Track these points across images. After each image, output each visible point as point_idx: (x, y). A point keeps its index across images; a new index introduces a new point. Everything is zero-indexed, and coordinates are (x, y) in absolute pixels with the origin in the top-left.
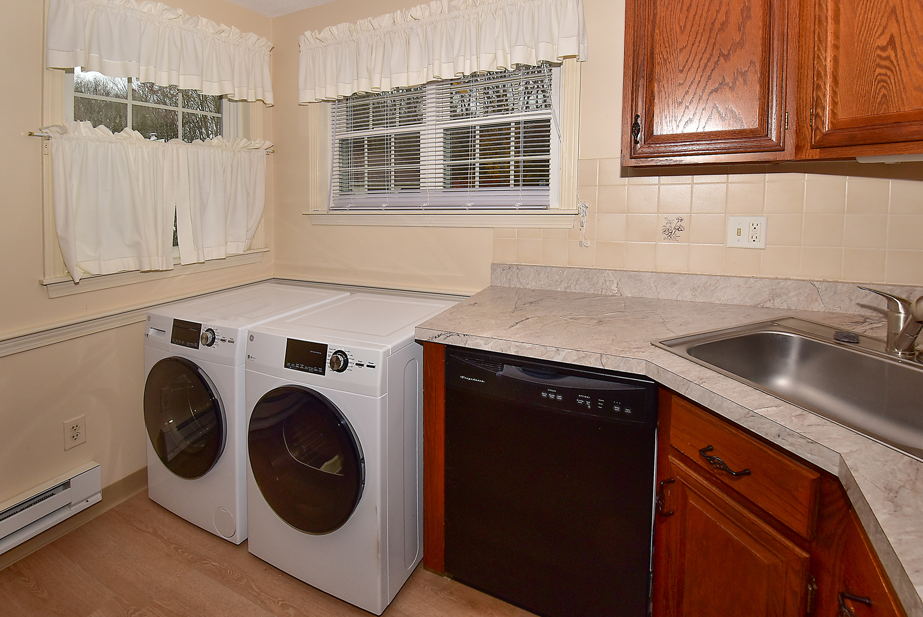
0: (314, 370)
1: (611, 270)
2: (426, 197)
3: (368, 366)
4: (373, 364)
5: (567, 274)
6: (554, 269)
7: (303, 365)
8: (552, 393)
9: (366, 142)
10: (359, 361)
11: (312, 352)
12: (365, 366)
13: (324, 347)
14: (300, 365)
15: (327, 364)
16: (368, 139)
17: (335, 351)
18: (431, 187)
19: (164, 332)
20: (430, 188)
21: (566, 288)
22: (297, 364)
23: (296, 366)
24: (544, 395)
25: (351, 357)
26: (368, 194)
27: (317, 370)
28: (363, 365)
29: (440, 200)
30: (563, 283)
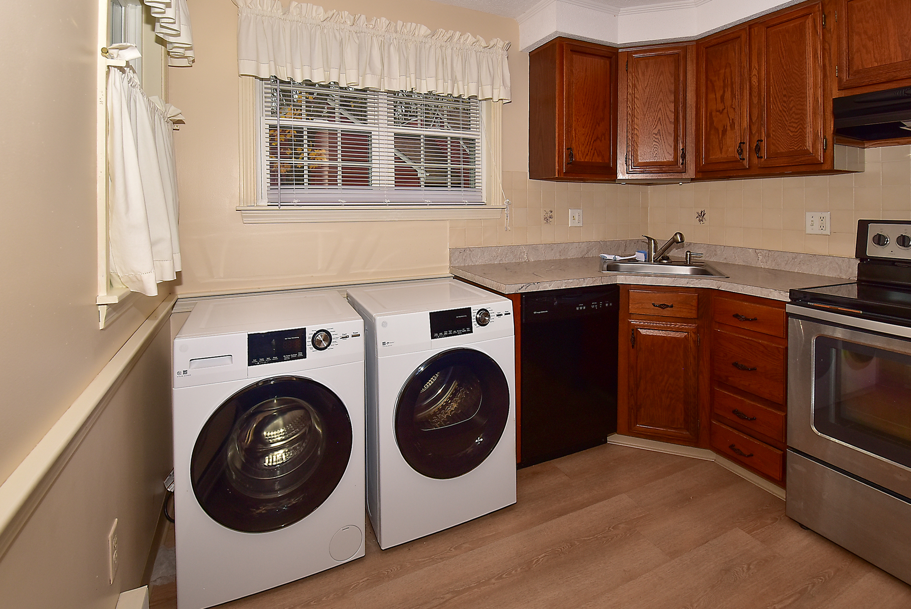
0: (463, 331)
1: (524, 245)
2: (383, 194)
3: (506, 314)
4: (508, 311)
5: (500, 250)
6: (493, 248)
7: (451, 331)
8: (581, 306)
9: (305, 133)
10: (498, 313)
11: (459, 318)
12: (503, 315)
13: (468, 311)
14: (448, 332)
15: (473, 323)
16: (308, 130)
17: (478, 310)
18: (389, 184)
19: (230, 356)
20: (387, 185)
21: (500, 261)
22: (445, 332)
23: (445, 334)
24: (577, 309)
25: (492, 312)
26: (308, 189)
27: (465, 331)
28: (501, 315)
29: (398, 197)
30: (498, 257)
